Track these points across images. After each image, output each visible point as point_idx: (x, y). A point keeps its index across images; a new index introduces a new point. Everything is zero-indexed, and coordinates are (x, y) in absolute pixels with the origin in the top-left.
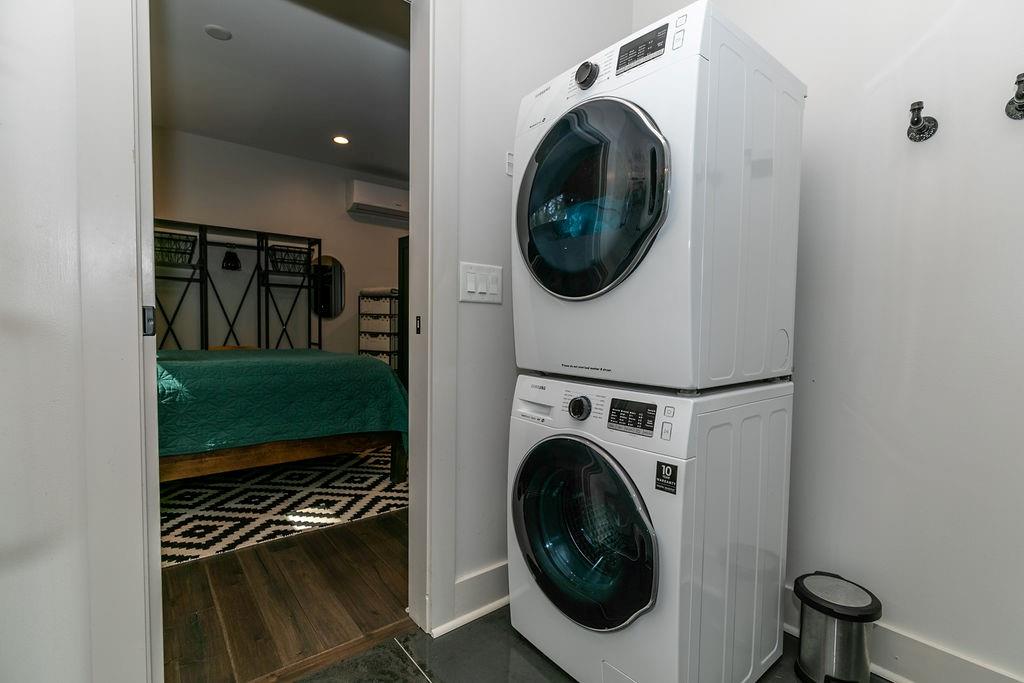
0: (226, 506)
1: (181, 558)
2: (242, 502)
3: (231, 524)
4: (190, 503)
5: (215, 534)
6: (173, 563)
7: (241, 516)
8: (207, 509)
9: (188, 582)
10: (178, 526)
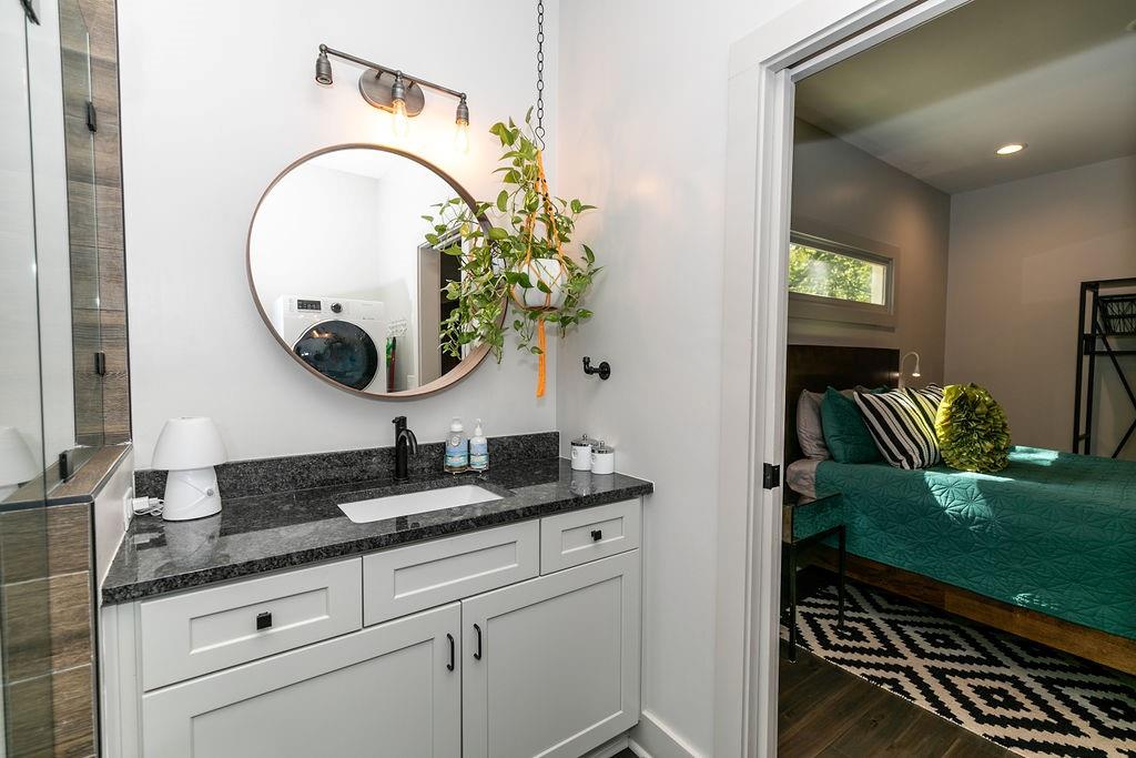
0: (1066, 691)
1: (946, 712)
2: (1094, 701)
3: (1042, 716)
4: (1028, 659)
5: (1010, 714)
6: (933, 710)
7: (1067, 714)
8: (1038, 679)
9: (925, 740)
10: (982, 676)
